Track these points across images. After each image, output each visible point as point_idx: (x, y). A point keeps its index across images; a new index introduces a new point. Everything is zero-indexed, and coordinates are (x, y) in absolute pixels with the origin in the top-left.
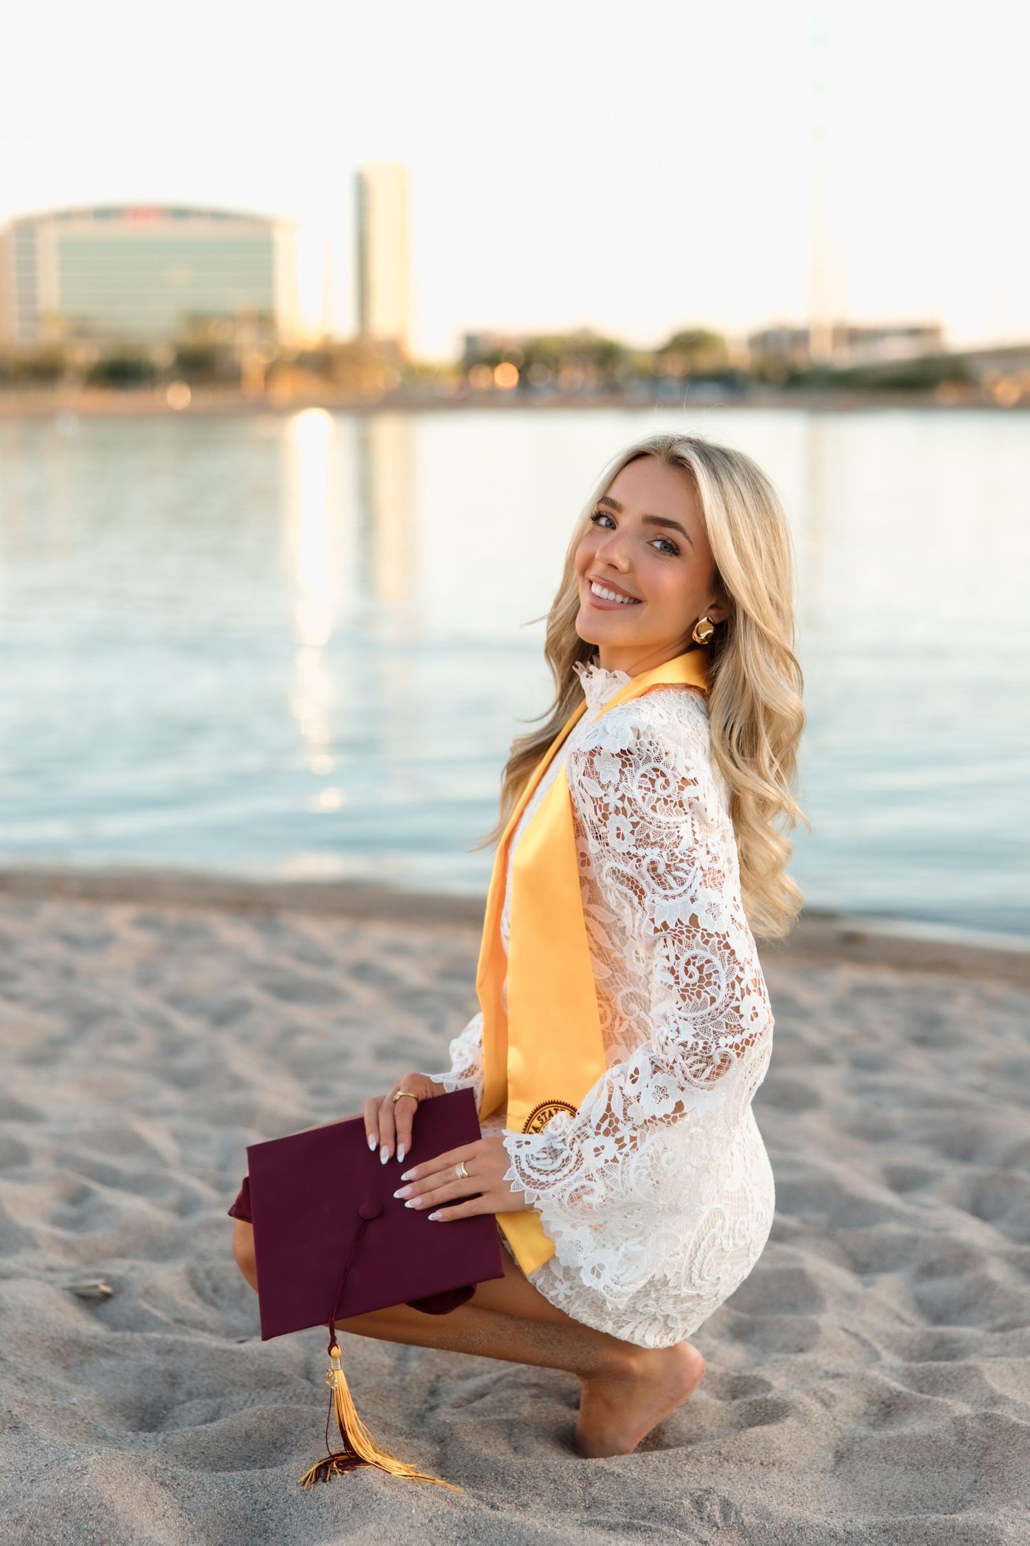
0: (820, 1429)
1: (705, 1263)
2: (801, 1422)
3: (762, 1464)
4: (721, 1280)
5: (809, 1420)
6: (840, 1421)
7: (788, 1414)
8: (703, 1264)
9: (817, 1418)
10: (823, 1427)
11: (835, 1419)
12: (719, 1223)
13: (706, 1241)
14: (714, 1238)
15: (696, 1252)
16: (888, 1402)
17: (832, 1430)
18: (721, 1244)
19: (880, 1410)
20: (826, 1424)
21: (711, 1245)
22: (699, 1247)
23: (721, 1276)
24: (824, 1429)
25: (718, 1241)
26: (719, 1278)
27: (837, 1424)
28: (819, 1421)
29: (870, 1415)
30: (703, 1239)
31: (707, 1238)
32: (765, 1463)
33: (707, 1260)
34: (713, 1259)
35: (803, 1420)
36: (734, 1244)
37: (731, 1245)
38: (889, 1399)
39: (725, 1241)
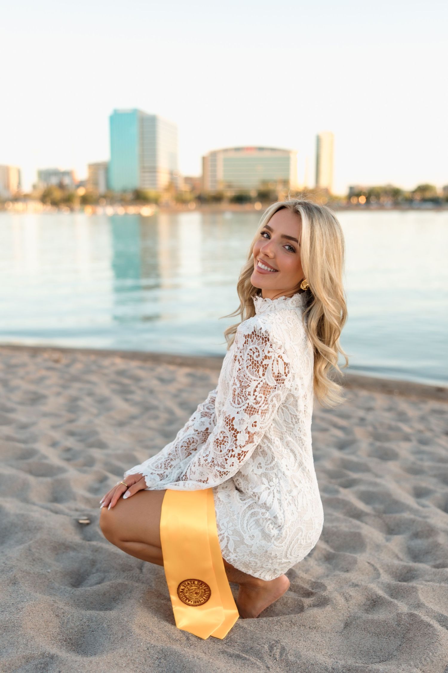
0: (340, 612)
1: (293, 550)
2: (333, 608)
3: (310, 628)
4: (299, 556)
5: (336, 608)
6: (351, 608)
7: (328, 604)
8: (292, 550)
9: (340, 607)
10: (342, 611)
11: (349, 607)
12: (300, 533)
13: (294, 541)
14: (298, 540)
15: (290, 545)
16: (375, 600)
17: (346, 613)
18: (301, 542)
19: (371, 603)
20: (344, 610)
21: (296, 542)
22: (291, 543)
23: (299, 554)
24: (342, 612)
25: (299, 541)
26: (298, 555)
27: (349, 609)
28: (341, 608)
29: (366, 605)
30: (293, 540)
31: (295, 539)
32: (311, 627)
33: (294, 548)
34: (296, 548)
35: (334, 607)
36: (306, 542)
37: (305, 542)
38: (376, 599)
39: (302, 541)
